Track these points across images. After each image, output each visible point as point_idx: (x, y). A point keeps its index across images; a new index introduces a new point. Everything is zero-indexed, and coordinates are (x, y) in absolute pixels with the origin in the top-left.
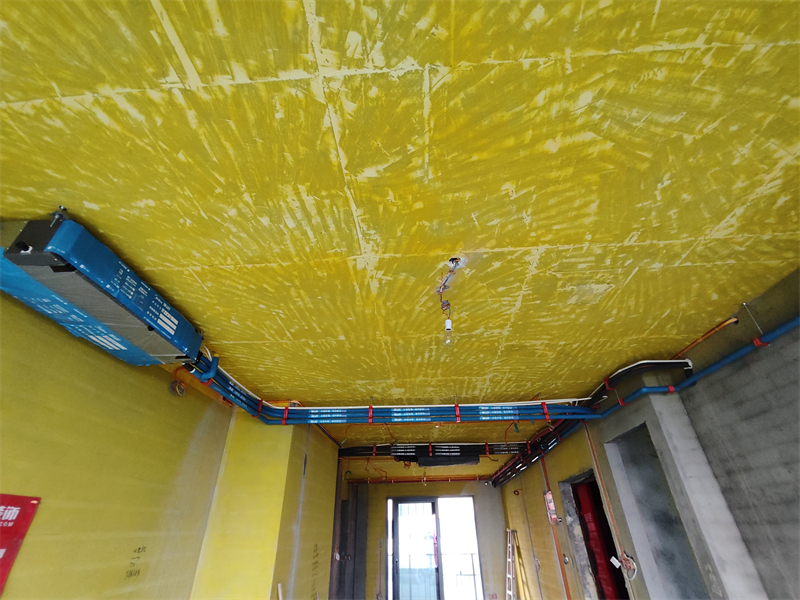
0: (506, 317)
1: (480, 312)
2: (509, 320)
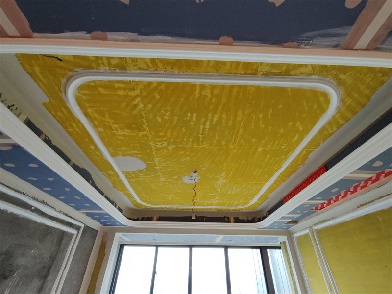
0: (159, 155)
1: (175, 160)
2: (157, 154)
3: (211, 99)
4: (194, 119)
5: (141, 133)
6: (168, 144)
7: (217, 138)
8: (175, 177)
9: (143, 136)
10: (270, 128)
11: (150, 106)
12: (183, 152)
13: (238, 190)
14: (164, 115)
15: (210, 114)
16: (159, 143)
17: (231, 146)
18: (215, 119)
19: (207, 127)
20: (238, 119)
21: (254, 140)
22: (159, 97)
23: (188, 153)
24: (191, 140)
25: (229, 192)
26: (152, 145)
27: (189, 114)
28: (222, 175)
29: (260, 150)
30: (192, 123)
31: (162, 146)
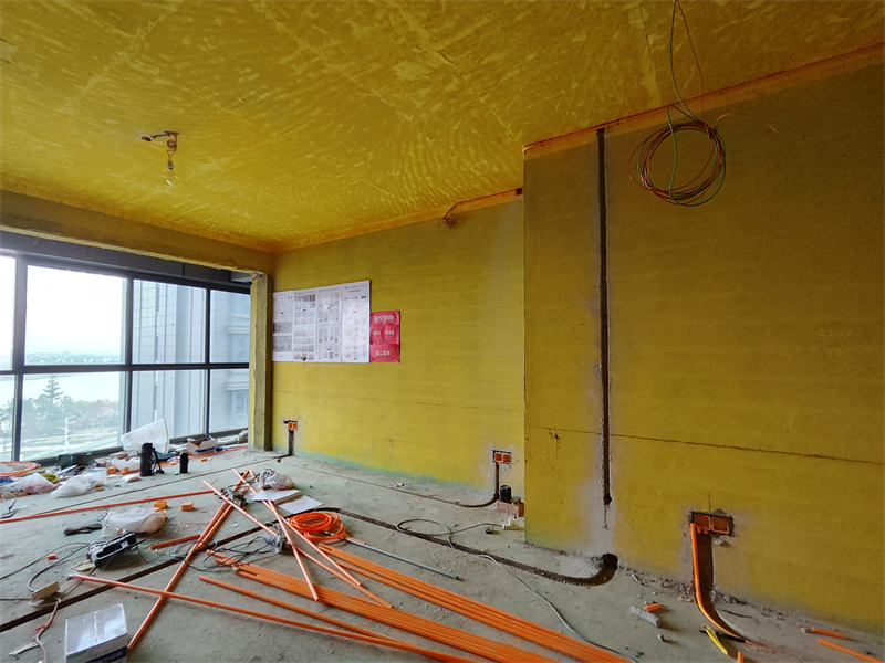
0: (114, 76)
1: (146, 100)
2: (113, 72)
3: (299, 77)
4: (251, 78)
5: (115, 31)
6: (160, 76)
7: (263, 115)
8: (109, 122)
9: (119, 37)
10: (340, 142)
11: (190, 20)
12: (179, 99)
13: (230, 188)
14: (204, 44)
15: (280, 89)
16: (141, 63)
17: (274, 134)
18: (283, 97)
19: (262, 97)
20: (313, 114)
21: (311, 143)
22: (221, 24)
23: (189, 105)
24: (216, 94)
25: (208, 187)
26: (117, 56)
27: (248, 70)
28: (222, 160)
29: (310, 156)
30: (242, 80)
31: (143, 70)
